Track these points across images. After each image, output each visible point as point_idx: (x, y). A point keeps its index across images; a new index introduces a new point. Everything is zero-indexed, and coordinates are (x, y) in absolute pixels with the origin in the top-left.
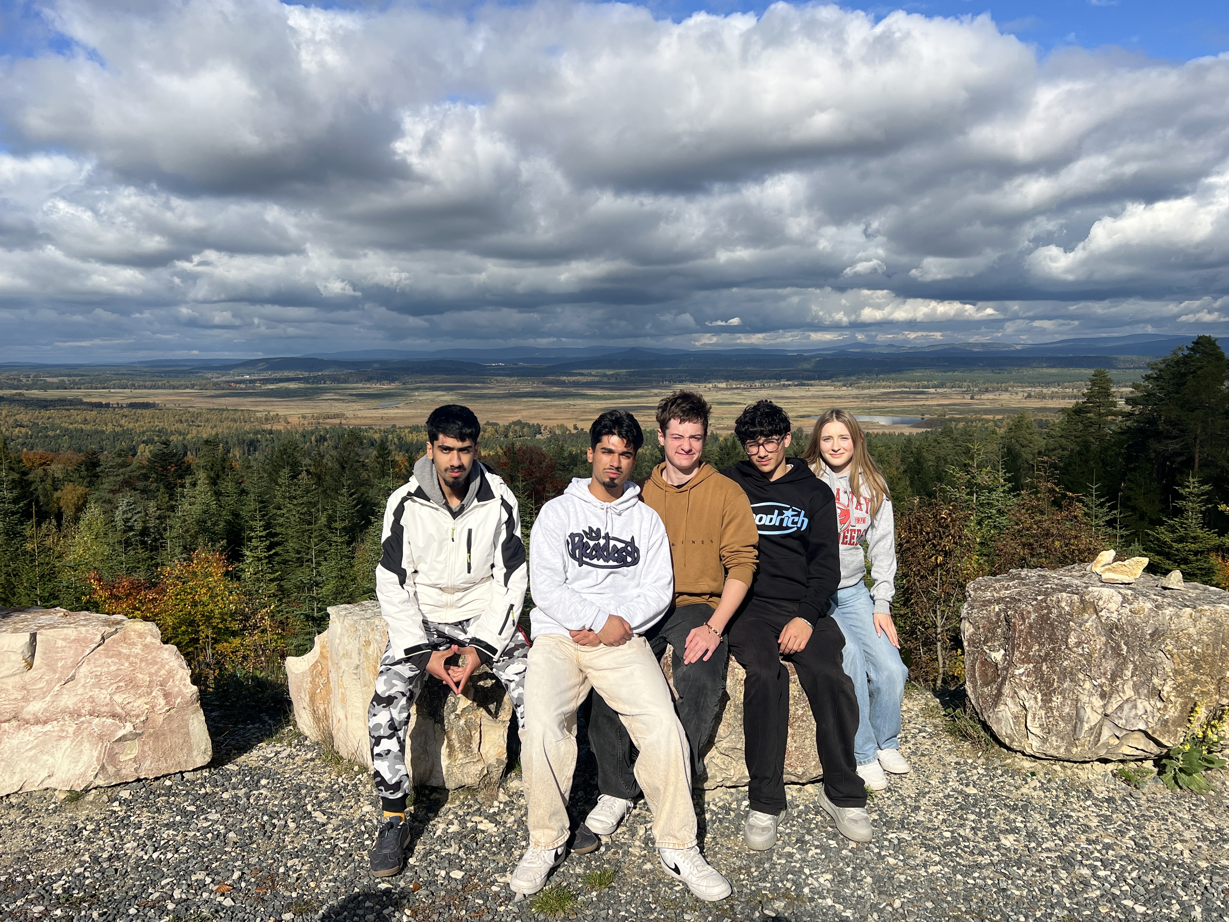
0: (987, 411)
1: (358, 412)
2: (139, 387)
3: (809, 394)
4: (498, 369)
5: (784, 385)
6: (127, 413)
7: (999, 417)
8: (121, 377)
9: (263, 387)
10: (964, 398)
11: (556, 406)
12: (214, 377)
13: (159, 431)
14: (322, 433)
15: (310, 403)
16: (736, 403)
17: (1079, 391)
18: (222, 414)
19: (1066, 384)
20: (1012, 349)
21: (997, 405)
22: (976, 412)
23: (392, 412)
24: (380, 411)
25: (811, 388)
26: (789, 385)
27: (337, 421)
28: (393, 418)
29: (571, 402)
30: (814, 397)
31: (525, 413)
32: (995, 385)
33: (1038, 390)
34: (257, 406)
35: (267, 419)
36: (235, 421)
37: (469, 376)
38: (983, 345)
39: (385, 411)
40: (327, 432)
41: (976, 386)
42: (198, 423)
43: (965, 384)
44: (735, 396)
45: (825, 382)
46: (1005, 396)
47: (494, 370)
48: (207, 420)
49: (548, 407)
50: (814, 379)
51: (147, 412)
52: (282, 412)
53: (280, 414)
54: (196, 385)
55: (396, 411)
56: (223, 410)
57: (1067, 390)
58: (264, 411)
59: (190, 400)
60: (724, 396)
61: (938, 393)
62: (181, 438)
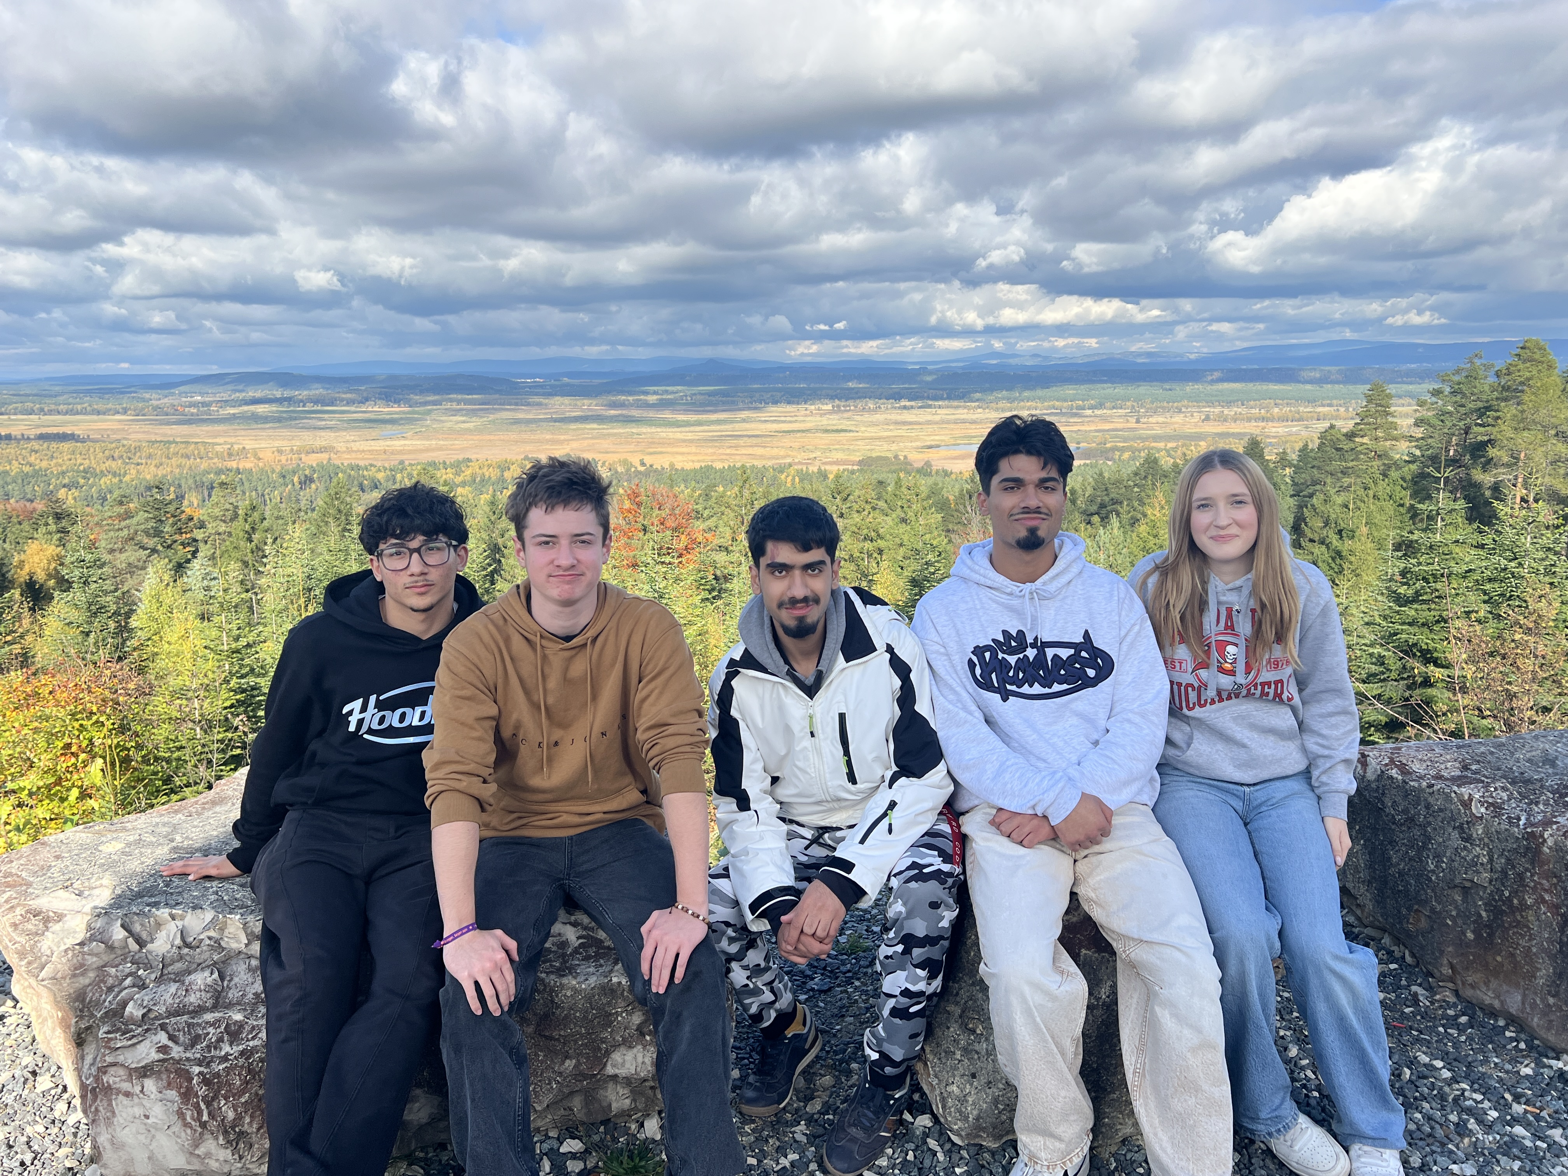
0: (1156, 438)
1: (352, 444)
2: (50, 412)
3: (937, 418)
4: (535, 387)
5: (905, 407)
6: (37, 447)
7: (1170, 445)
8: (23, 399)
9: (221, 412)
10: (1128, 421)
11: (615, 435)
12: (156, 399)
13: (85, 471)
14: (307, 472)
15: (286, 432)
16: (845, 431)
17: (1268, 411)
18: (168, 449)
19: (1252, 403)
20: (1185, 359)
21: (1168, 430)
22: (1144, 439)
23: (398, 444)
24: (381, 443)
25: (939, 411)
26: (912, 407)
27: (324, 456)
28: (401, 452)
29: (634, 430)
30: (943, 422)
31: (575, 445)
32: (1165, 404)
33: (1217, 410)
34: (216, 437)
35: (230, 455)
36: (188, 457)
37: (497, 396)
38: (1149, 354)
39: (389, 443)
40: (314, 471)
41: (1142, 406)
42: (136, 460)
43: (1129, 404)
44: (845, 422)
45: (956, 403)
46: (1178, 419)
47: (530, 387)
48: (150, 456)
49: (604, 436)
50: (941, 398)
51: (66, 446)
52: (249, 444)
53: (247, 447)
54: (130, 409)
55: (402, 442)
56: (170, 442)
57: (1253, 411)
58: (225, 443)
59: (123, 430)
60: (830, 422)
61: (1096, 416)
62: (116, 480)
